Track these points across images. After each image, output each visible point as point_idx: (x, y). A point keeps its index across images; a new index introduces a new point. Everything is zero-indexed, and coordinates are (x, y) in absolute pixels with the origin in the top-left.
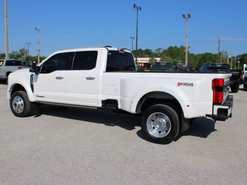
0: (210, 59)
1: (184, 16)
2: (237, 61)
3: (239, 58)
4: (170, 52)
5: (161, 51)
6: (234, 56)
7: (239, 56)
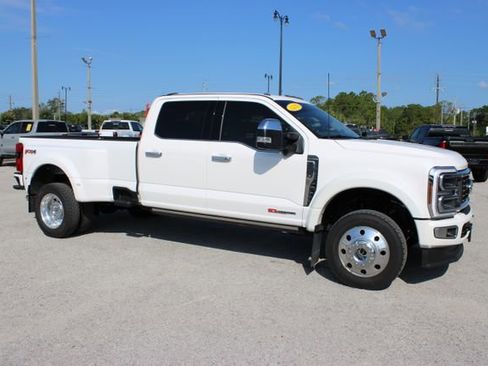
0: (419, 116)
1: (373, 34)
2: (472, 119)
3: (475, 114)
4: (340, 104)
5: (323, 102)
6: (466, 110)
7: (475, 110)
